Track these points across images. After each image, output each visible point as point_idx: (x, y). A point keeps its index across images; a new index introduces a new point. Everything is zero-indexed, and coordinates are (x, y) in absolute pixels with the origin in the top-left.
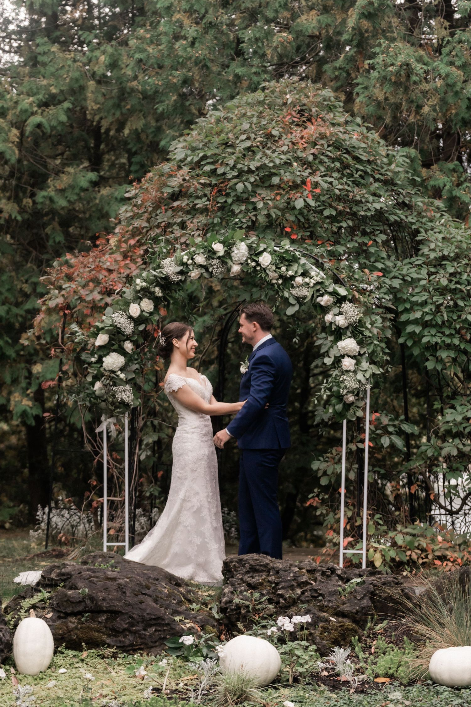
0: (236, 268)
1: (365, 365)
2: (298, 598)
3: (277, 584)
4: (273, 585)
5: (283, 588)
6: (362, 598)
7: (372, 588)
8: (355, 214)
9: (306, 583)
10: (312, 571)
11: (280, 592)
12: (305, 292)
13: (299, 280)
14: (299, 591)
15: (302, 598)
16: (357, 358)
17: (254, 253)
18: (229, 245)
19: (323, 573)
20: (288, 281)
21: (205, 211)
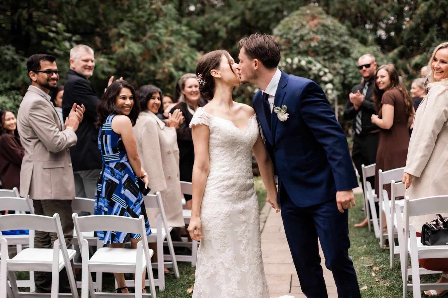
0: (295, 66)
1: (335, 92)
8: (330, 47)
12: (316, 72)
13: (314, 68)
16: (333, 90)
17: (300, 61)
18: (292, 59)
20: (310, 69)
21: (285, 50)
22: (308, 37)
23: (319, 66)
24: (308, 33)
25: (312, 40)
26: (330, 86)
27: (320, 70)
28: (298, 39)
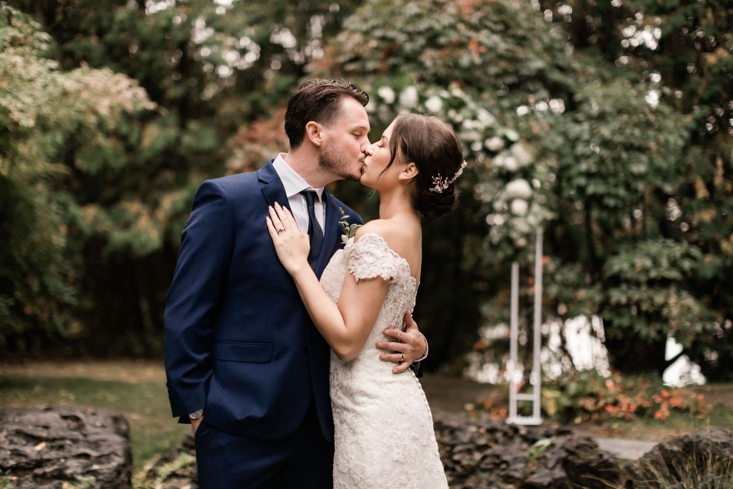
1: (536, 208)
2: (478, 465)
3: (453, 446)
4: (448, 449)
5: (460, 452)
6: (553, 468)
7: (563, 454)
9: (486, 447)
10: (492, 431)
11: (457, 457)
13: (468, 124)
14: (478, 456)
15: (483, 466)
16: (530, 201)
17: (422, 99)
19: (505, 434)
22: (454, 36)
23: (486, 119)
24: (453, 27)
25: (462, 45)
26: (519, 186)
27: (488, 133)
28: (421, 41)
